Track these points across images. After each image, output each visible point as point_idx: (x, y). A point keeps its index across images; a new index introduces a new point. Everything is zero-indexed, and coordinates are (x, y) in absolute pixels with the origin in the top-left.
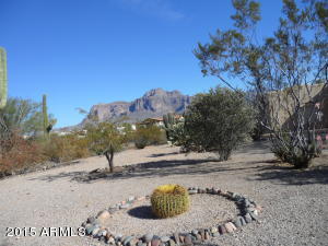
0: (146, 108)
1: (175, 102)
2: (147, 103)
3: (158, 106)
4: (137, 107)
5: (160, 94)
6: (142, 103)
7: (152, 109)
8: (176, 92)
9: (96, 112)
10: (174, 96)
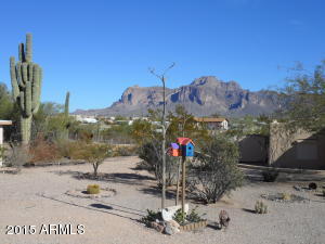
0: (192, 99)
1: (230, 96)
2: (194, 93)
3: (207, 99)
4: (181, 97)
5: (213, 84)
6: (187, 92)
7: (199, 102)
8: (234, 84)
9: (130, 96)
10: (231, 89)
